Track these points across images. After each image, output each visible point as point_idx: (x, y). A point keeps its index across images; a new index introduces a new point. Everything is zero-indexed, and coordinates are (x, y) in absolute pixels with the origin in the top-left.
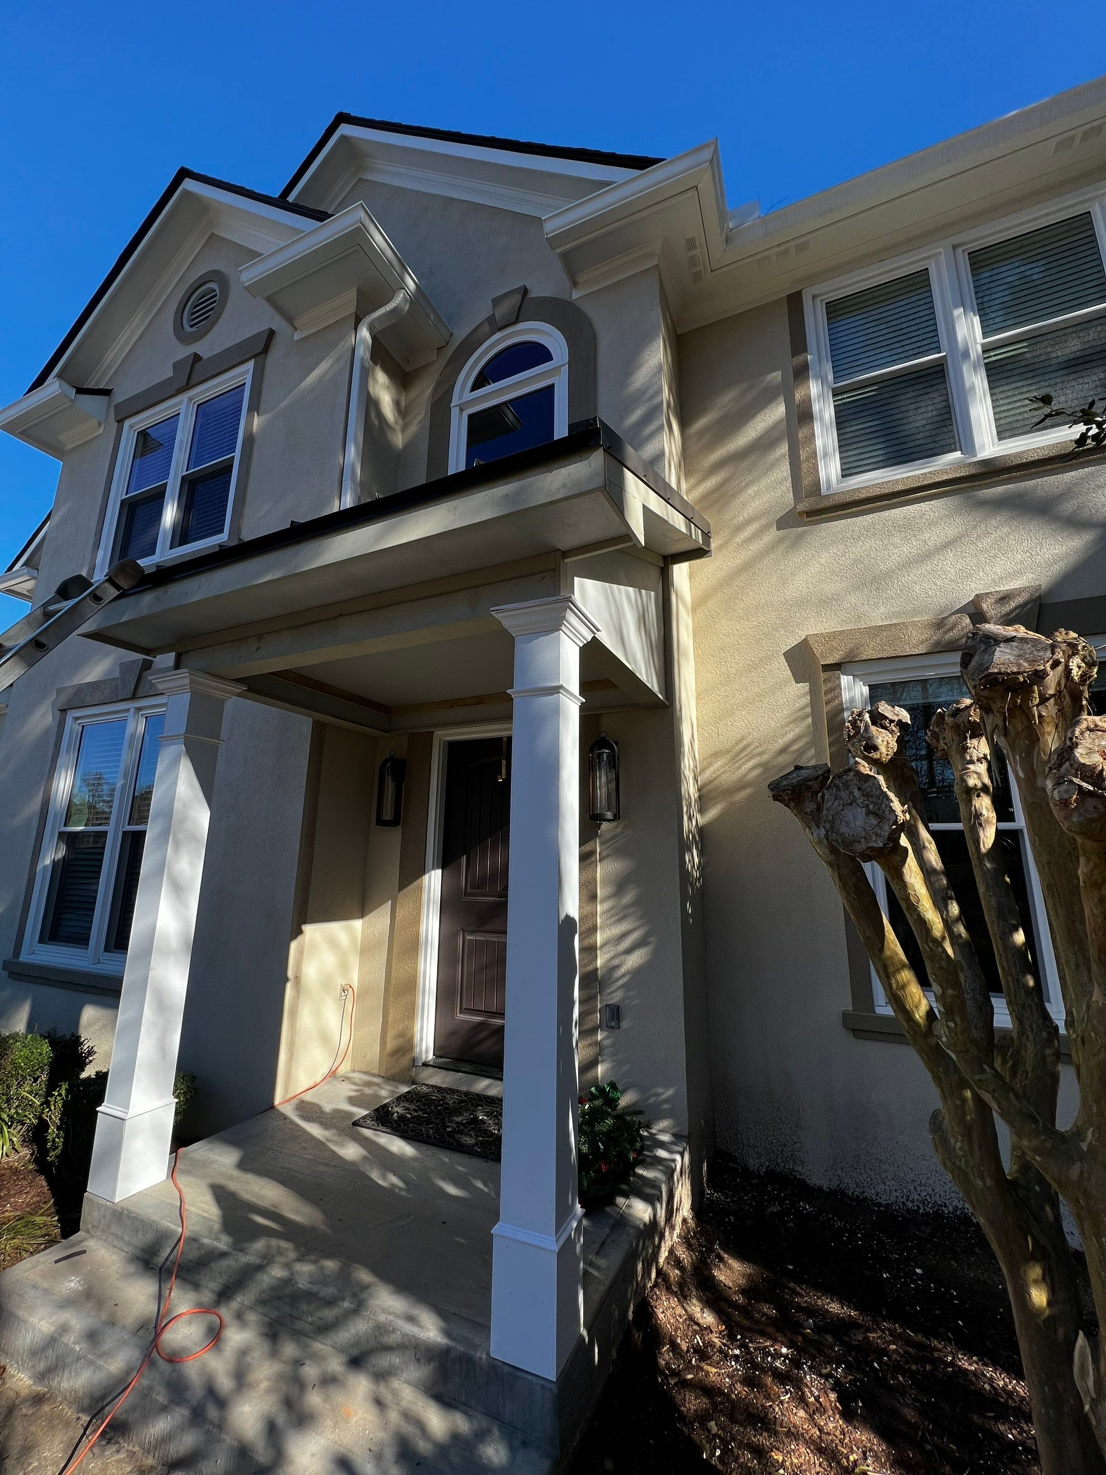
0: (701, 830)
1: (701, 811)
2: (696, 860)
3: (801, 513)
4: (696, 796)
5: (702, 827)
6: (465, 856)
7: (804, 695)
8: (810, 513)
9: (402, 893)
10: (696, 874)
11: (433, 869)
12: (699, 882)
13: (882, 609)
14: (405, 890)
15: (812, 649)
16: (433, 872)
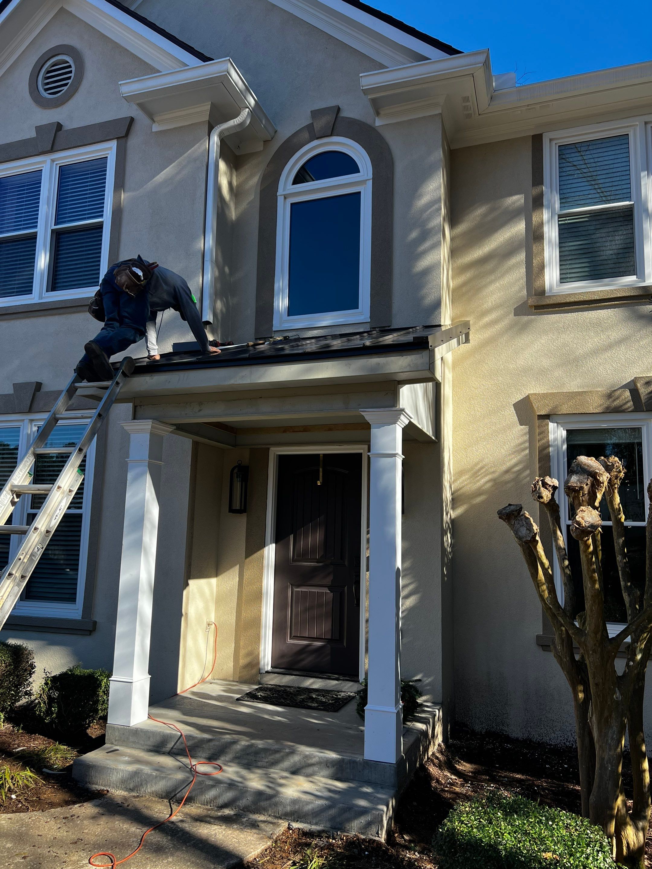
0: (453, 521)
1: (453, 508)
2: (450, 541)
3: (531, 306)
4: (451, 498)
5: (453, 519)
6: (292, 535)
7: (525, 434)
8: (537, 307)
9: (248, 560)
10: (449, 550)
11: (271, 543)
12: (451, 555)
13: (578, 380)
14: (250, 558)
15: (532, 404)
16: (271, 545)
